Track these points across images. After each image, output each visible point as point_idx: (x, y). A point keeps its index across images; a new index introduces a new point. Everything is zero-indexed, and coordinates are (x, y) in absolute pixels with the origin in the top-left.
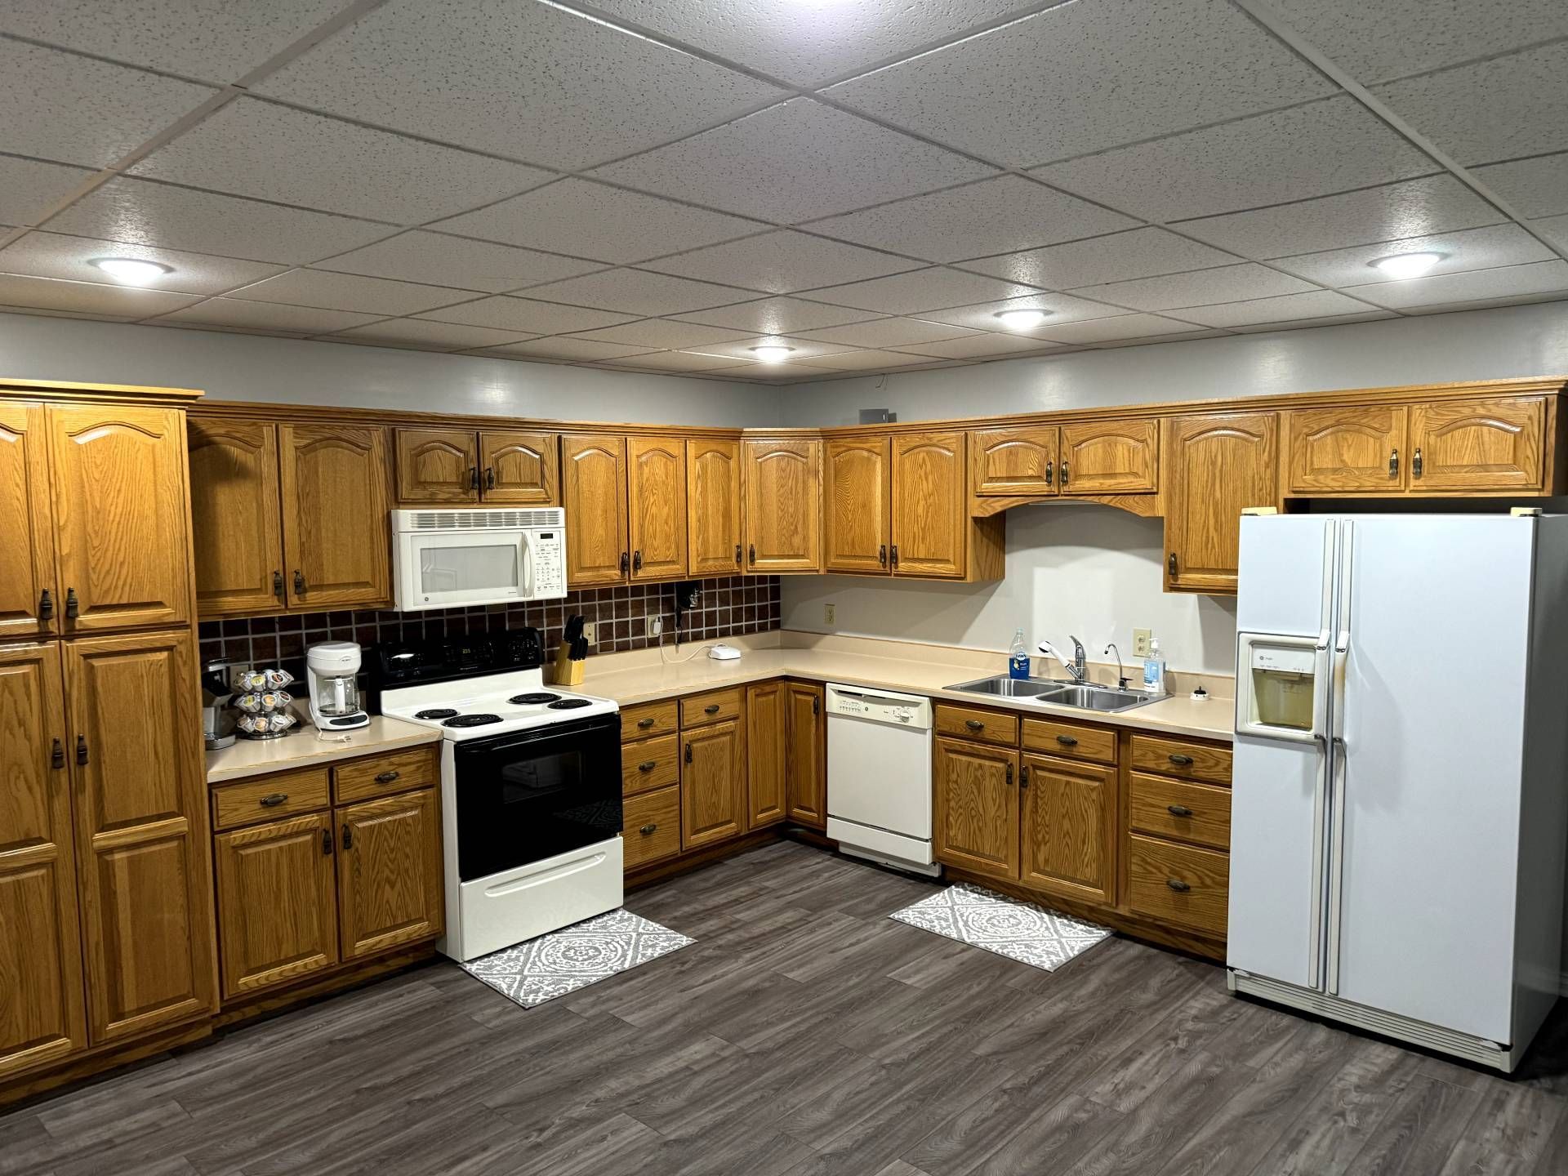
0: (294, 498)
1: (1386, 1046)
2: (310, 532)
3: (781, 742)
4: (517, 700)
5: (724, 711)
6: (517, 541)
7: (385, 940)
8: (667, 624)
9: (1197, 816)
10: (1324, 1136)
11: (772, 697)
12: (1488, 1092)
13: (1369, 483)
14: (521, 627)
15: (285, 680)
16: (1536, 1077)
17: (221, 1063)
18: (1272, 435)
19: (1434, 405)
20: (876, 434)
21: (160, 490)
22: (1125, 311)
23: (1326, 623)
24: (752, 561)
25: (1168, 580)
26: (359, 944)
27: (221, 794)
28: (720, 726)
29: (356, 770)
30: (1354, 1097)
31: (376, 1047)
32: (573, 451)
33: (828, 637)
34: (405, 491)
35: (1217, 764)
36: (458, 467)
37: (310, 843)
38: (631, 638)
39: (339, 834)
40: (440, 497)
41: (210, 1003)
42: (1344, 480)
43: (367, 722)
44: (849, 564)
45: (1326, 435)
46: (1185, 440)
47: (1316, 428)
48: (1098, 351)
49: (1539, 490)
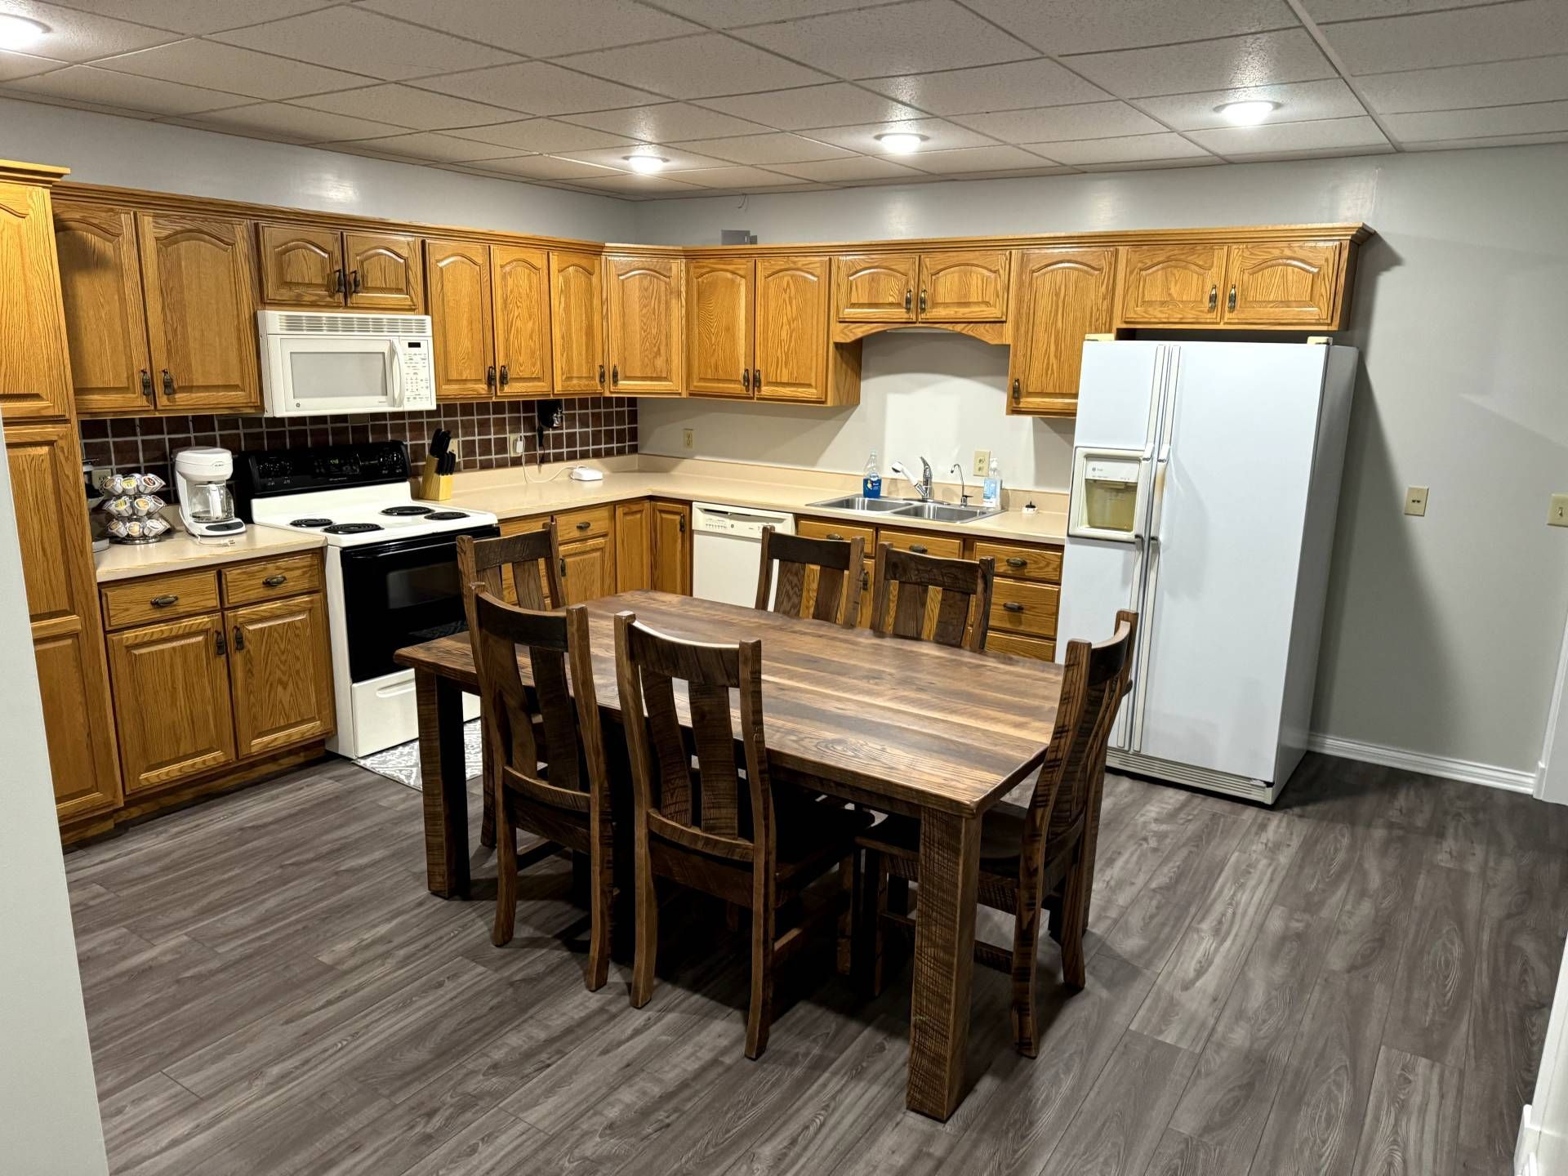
0: (158, 292)
1: (1176, 790)
2: (176, 330)
3: (646, 559)
4: (388, 512)
5: (595, 528)
6: (385, 348)
7: (280, 738)
8: (530, 444)
9: (1029, 610)
10: (1132, 854)
11: (638, 516)
12: (1255, 819)
13: (1190, 316)
14: (384, 440)
15: (157, 484)
16: (1289, 806)
17: (132, 852)
18: (1110, 269)
19: (1250, 245)
20: (740, 256)
21: (28, 274)
22: (992, 142)
23: (1151, 439)
24: (615, 382)
25: (1011, 403)
26: (255, 742)
27: (111, 594)
28: (591, 542)
29: (244, 573)
30: (1154, 827)
31: (289, 831)
32: (438, 257)
33: (687, 462)
34: (271, 291)
35: (1048, 564)
36: (323, 269)
37: (203, 643)
38: (493, 456)
39: (231, 635)
40: (306, 299)
41: (114, 797)
42: (1169, 312)
43: (243, 529)
44: (713, 388)
45: (1158, 270)
46: (1034, 272)
47: (1149, 263)
48: (955, 182)
49: (1328, 325)
